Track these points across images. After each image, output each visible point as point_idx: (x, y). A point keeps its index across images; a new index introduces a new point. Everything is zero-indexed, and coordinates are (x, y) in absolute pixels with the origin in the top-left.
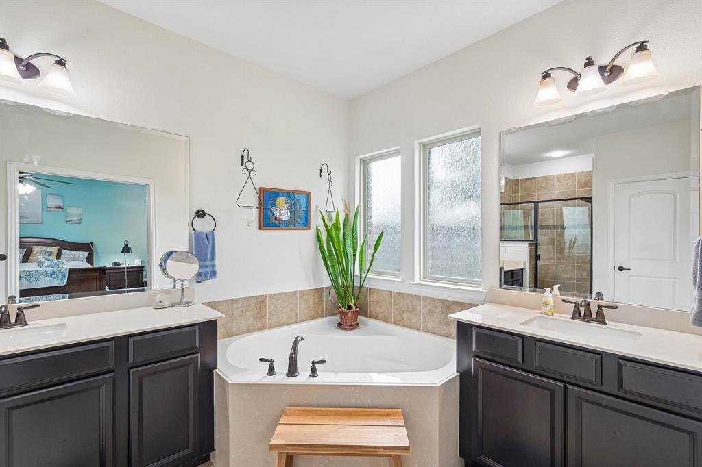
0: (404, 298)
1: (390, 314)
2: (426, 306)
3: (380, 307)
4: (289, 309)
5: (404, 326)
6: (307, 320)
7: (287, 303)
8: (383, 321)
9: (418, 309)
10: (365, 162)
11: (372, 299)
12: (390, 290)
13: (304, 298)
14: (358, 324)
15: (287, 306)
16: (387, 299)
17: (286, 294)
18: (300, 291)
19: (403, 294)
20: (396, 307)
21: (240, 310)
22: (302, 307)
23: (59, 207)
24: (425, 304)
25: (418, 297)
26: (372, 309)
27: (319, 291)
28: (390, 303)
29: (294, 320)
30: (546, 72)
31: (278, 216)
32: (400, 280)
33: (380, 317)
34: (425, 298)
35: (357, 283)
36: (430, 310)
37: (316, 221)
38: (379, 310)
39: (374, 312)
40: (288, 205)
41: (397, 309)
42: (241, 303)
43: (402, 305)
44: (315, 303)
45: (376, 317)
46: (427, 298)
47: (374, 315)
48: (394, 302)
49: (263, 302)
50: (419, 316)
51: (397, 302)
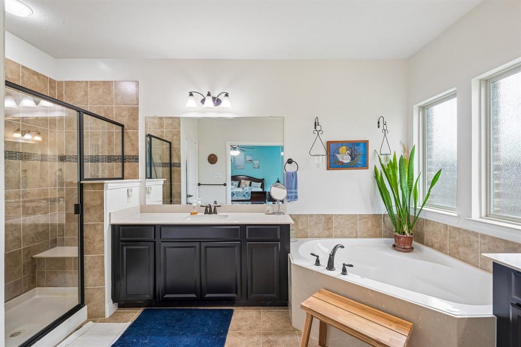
0: (460, 232)
1: (445, 245)
2: (485, 244)
3: (437, 238)
4: (350, 226)
5: (460, 259)
6: (365, 237)
7: (348, 222)
8: (439, 251)
9: (476, 245)
10: (423, 108)
11: (428, 230)
12: (446, 223)
13: (363, 220)
14: (412, 248)
15: (349, 224)
16: (443, 231)
17: (348, 215)
18: (360, 215)
19: (458, 229)
20: (452, 240)
21: (314, 222)
22: (360, 227)
23: (251, 161)
24: (483, 241)
25: (476, 234)
26: (428, 238)
27: (377, 217)
28: (445, 235)
29: (355, 235)
31: (341, 160)
32: (456, 215)
33: (436, 246)
34: (483, 236)
35: (412, 213)
36: (489, 248)
37: (373, 162)
38: (435, 240)
39: (429, 241)
41: (452, 242)
42: (314, 217)
43: (457, 239)
44: (373, 225)
45: (432, 246)
46: (486, 236)
47: (430, 243)
48: (450, 234)
49: (330, 219)
50: (478, 253)
51: (452, 235)
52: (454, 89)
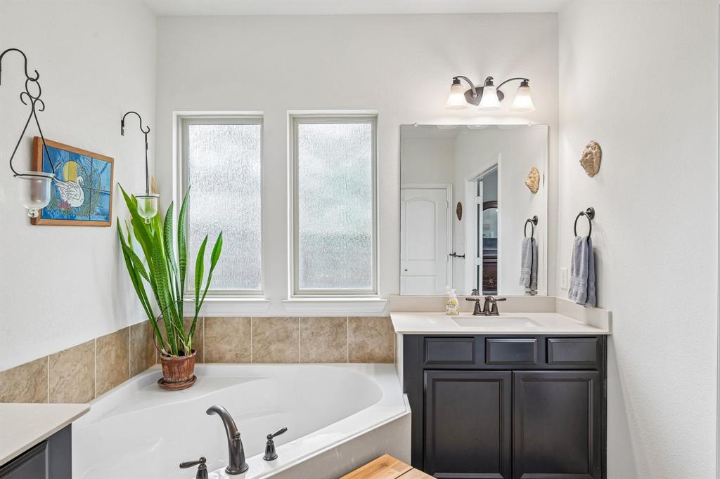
0: (271, 323)
1: (246, 350)
2: (306, 329)
3: (229, 343)
4: (81, 376)
5: (273, 362)
6: (108, 390)
7: (79, 365)
8: (234, 362)
9: (295, 335)
11: (207, 335)
12: (245, 315)
13: (104, 351)
15: (80, 371)
16: (241, 328)
17: (77, 348)
18: (99, 340)
19: (268, 318)
20: (257, 338)
22: (100, 367)
24: (304, 326)
25: (295, 320)
26: (210, 349)
27: (123, 334)
28: (246, 334)
29: (90, 395)
30: (456, 78)
31: (65, 199)
32: (263, 299)
33: (228, 356)
34: (305, 320)
36: (312, 333)
37: (120, 212)
38: (224, 347)
39: (214, 352)
40: (80, 178)
41: (259, 342)
43: (267, 334)
44: (117, 356)
45: (220, 360)
46: (308, 318)
47: (216, 356)
48: (255, 331)
49: (40, 372)
50: (297, 343)
51: (259, 331)
52: (261, 113)
